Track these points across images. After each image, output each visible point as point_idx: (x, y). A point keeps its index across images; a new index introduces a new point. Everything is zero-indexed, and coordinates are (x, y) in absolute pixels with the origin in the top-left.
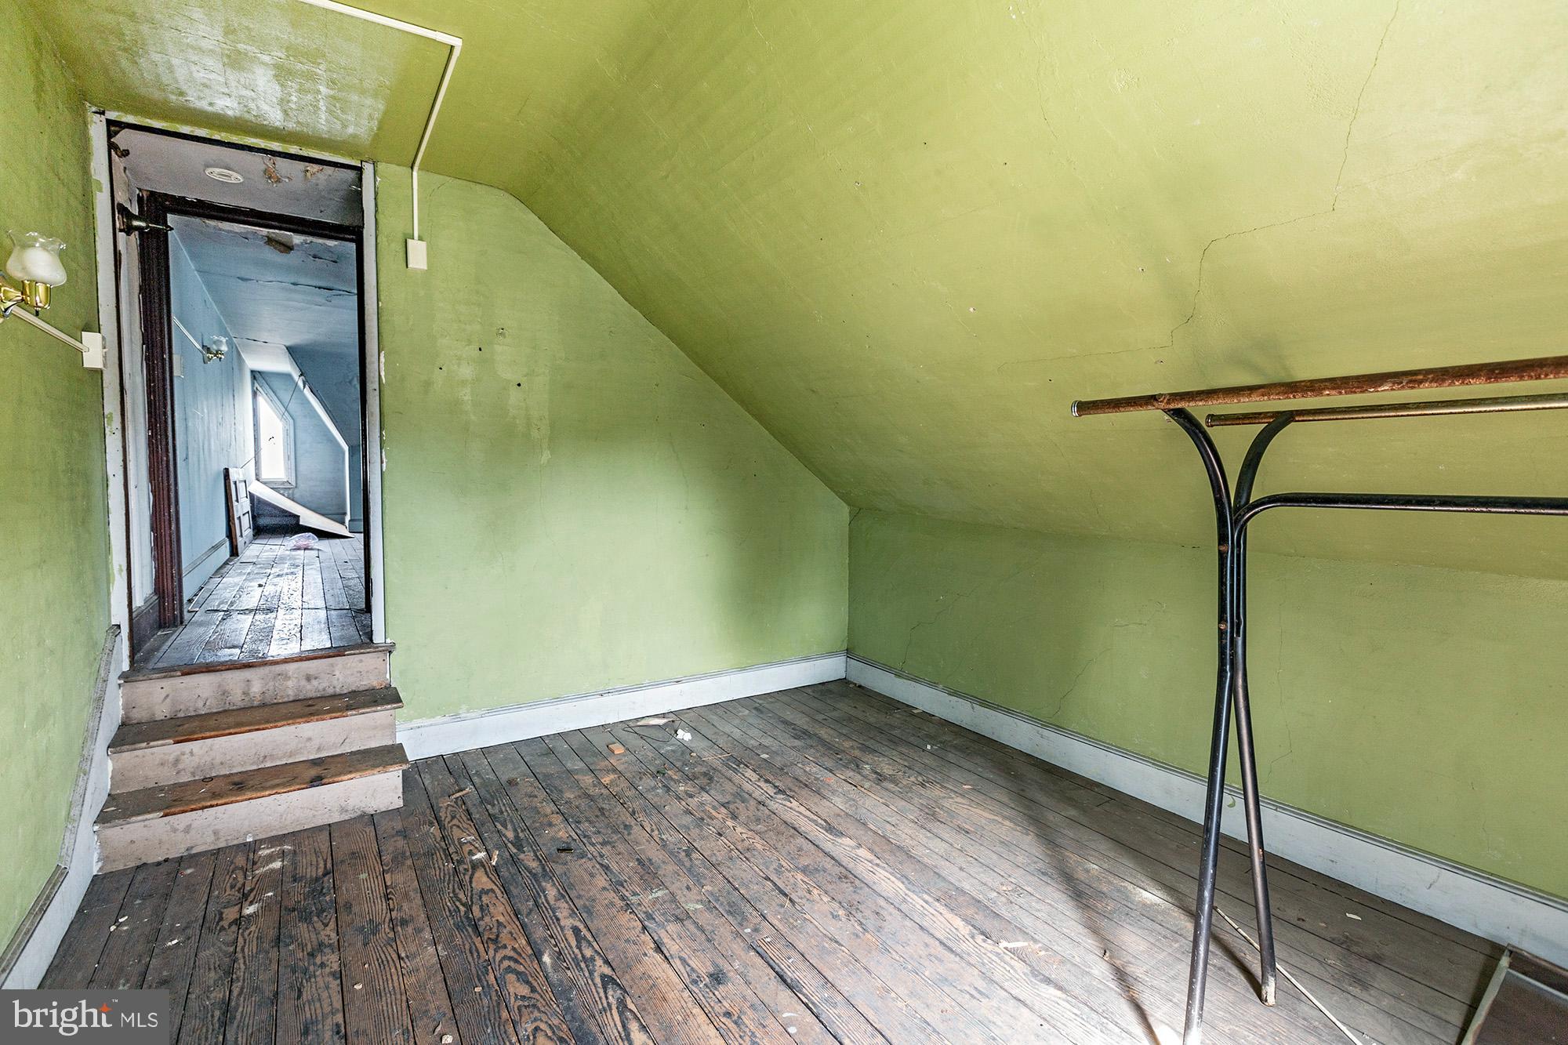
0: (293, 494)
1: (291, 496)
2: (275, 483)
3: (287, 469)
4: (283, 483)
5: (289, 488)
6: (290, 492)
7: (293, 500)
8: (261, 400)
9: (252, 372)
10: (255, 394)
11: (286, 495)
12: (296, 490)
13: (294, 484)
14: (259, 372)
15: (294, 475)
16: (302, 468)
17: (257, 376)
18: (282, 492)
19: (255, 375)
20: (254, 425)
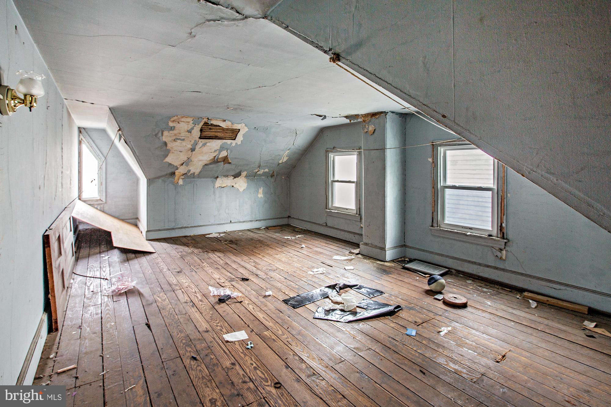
0: (103, 207)
1: (102, 209)
2: (92, 201)
3: (100, 191)
4: (97, 200)
5: (101, 204)
6: (102, 206)
7: (103, 212)
8: (84, 147)
9: (79, 128)
10: (80, 143)
11: (99, 208)
12: (106, 205)
13: (104, 200)
14: (84, 128)
15: (104, 195)
16: (110, 191)
17: (82, 130)
18: (96, 206)
19: (80, 130)
20: (79, 163)
